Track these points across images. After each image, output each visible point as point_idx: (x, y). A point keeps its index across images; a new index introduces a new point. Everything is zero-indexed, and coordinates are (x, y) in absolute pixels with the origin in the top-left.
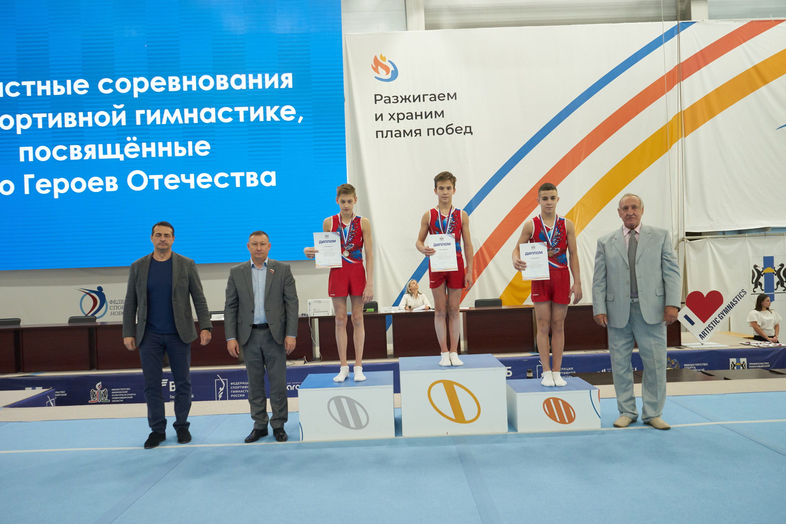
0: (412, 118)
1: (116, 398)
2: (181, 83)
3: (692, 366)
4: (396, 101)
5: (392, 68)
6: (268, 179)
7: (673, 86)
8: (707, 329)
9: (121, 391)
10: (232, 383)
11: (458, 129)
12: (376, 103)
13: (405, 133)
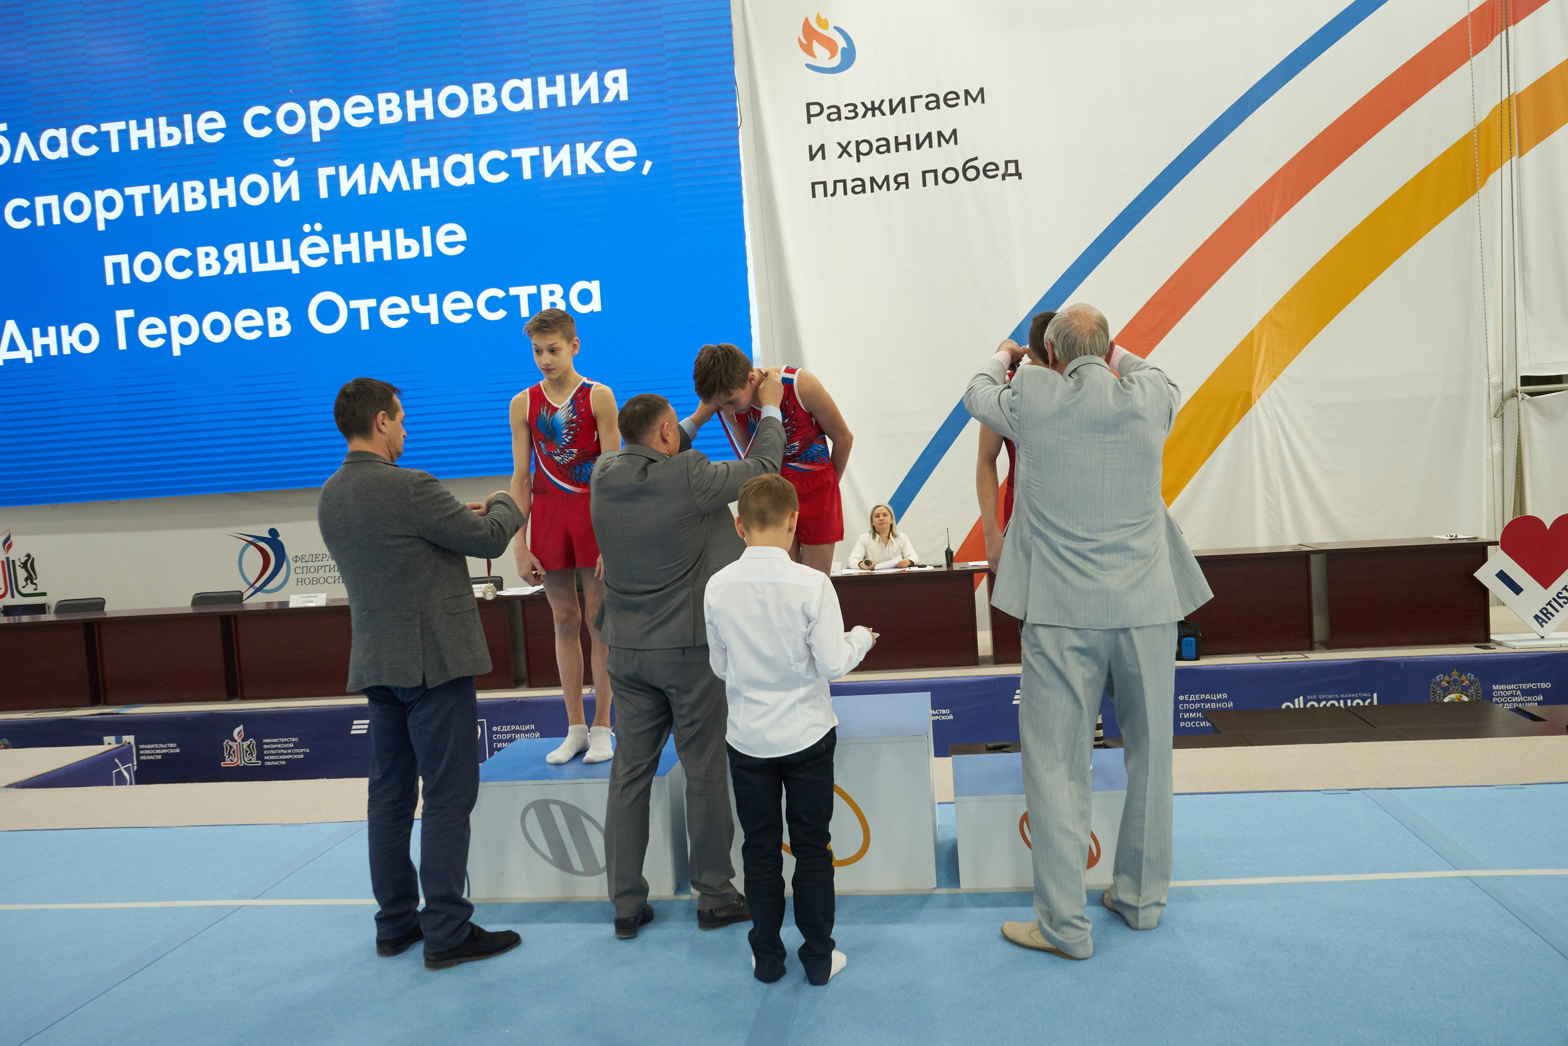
0: (888, 151)
1: (272, 757)
2: (403, 105)
3: (1512, 690)
4: (853, 114)
5: (841, 43)
6: (585, 297)
7: (1491, 39)
8: (1553, 603)
9: (281, 743)
10: (495, 727)
11: (988, 168)
12: (809, 122)
13: (874, 183)
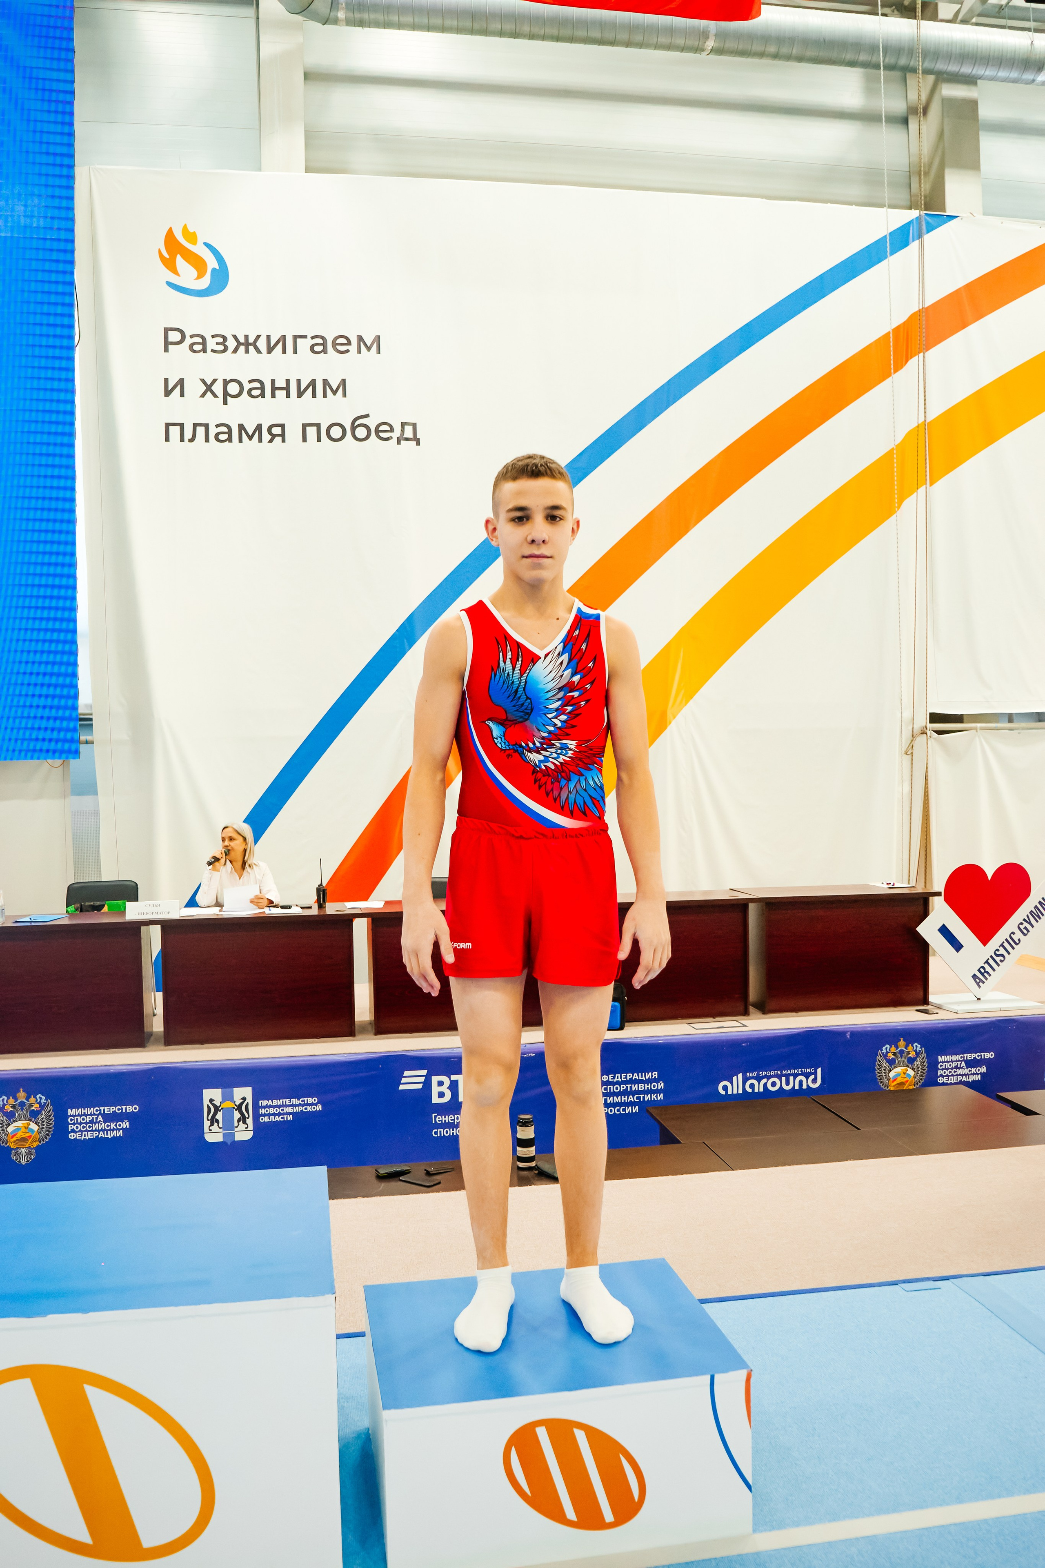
0: (263, 395)
3: (956, 1061)
4: (221, 348)
5: (212, 263)
7: (907, 361)
8: (991, 961)
11: (382, 428)
12: (166, 350)
13: (243, 431)
